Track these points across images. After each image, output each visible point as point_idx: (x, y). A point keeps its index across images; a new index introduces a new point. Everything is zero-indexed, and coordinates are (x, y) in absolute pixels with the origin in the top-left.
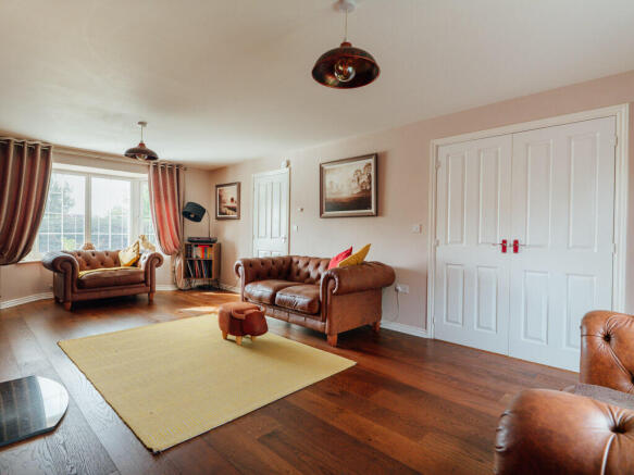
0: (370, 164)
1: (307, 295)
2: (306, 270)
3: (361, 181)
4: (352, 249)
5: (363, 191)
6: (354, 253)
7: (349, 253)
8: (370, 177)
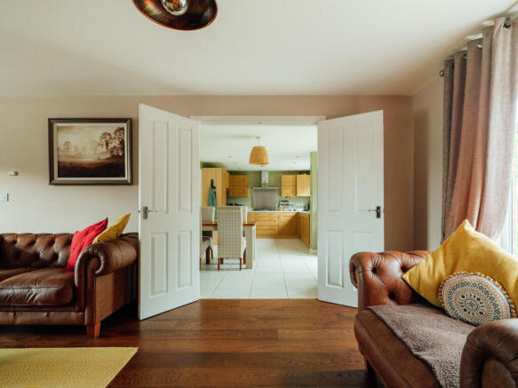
0: (123, 129)
1: (53, 282)
2: (31, 251)
3: (111, 146)
4: (107, 220)
5: (113, 157)
6: (110, 225)
7: (103, 225)
8: (122, 142)
